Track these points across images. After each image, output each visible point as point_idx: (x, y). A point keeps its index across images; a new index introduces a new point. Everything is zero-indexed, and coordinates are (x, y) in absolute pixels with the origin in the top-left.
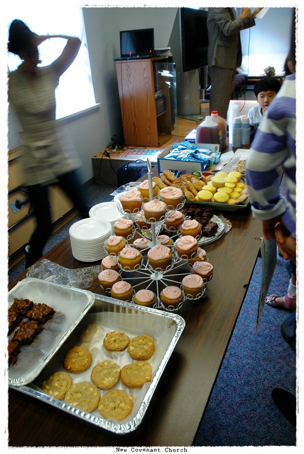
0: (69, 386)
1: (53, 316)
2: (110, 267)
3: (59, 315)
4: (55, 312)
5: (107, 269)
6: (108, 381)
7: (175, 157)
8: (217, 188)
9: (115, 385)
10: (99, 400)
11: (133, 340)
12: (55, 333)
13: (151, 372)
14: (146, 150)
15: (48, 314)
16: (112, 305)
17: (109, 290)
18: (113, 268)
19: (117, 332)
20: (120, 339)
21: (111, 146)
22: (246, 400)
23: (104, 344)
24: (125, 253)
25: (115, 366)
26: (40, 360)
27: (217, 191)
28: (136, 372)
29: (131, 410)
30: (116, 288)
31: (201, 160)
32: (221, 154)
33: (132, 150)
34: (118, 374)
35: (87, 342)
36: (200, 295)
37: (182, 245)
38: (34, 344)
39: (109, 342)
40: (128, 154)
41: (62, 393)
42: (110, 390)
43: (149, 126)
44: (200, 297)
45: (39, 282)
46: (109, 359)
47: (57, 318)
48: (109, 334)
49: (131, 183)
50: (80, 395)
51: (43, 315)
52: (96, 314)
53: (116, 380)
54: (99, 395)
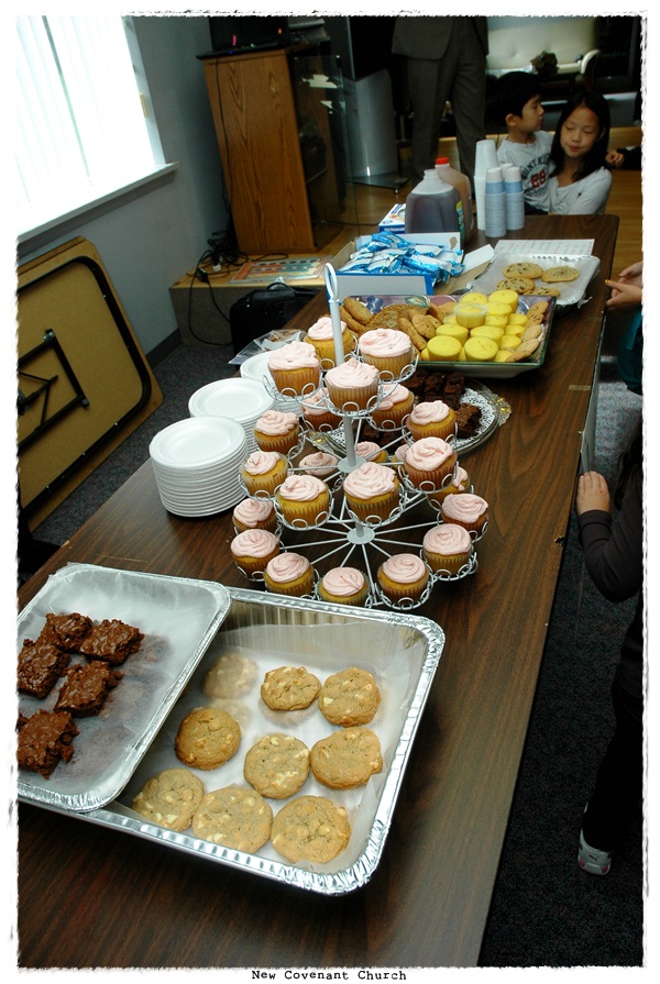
0: (197, 800)
1: (139, 645)
2: (255, 524)
3: (152, 643)
4: (143, 636)
5: (249, 528)
6: (283, 780)
7: (364, 267)
8: (470, 329)
9: (301, 786)
10: (271, 824)
11: (328, 683)
12: (149, 682)
13: (379, 750)
14: (288, 261)
15: (130, 642)
16: (272, 610)
17: (260, 576)
18: (261, 525)
19: (289, 669)
20: (299, 683)
21: (209, 259)
22: (562, 786)
23: (263, 699)
24: (291, 490)
25: (297, 745)
26: (127, 749)
27: (469, 336)
28: (347, 754)
29: (348, 839)
30: (275, 570)
31: (422, 270)
32: (465, 253)
33: (258, 264)
34: (305, 762)
35: (224, 698)
36: (465, 570)
37: (420, 461)
38: (106, 714)
39: (273, 692)
40: (249, 272)
41: (184, 817)
42: (291, 800)
43: (291, 207)
44: (465, 574)
45: (96, 572)
46: (278, 730)
47: (149, 650)
48: (271, 674)
49: (272, 333)
50: (226, 816)
51: (118, 647)
52: (235, 631)
53: (304, 775)
54: (269, 814)
